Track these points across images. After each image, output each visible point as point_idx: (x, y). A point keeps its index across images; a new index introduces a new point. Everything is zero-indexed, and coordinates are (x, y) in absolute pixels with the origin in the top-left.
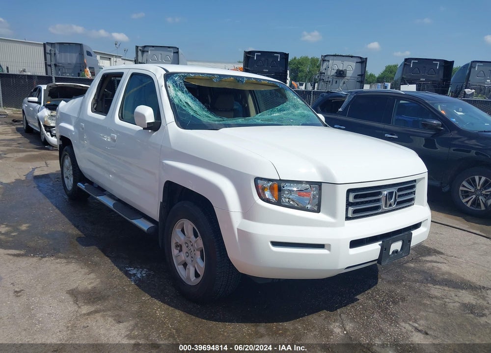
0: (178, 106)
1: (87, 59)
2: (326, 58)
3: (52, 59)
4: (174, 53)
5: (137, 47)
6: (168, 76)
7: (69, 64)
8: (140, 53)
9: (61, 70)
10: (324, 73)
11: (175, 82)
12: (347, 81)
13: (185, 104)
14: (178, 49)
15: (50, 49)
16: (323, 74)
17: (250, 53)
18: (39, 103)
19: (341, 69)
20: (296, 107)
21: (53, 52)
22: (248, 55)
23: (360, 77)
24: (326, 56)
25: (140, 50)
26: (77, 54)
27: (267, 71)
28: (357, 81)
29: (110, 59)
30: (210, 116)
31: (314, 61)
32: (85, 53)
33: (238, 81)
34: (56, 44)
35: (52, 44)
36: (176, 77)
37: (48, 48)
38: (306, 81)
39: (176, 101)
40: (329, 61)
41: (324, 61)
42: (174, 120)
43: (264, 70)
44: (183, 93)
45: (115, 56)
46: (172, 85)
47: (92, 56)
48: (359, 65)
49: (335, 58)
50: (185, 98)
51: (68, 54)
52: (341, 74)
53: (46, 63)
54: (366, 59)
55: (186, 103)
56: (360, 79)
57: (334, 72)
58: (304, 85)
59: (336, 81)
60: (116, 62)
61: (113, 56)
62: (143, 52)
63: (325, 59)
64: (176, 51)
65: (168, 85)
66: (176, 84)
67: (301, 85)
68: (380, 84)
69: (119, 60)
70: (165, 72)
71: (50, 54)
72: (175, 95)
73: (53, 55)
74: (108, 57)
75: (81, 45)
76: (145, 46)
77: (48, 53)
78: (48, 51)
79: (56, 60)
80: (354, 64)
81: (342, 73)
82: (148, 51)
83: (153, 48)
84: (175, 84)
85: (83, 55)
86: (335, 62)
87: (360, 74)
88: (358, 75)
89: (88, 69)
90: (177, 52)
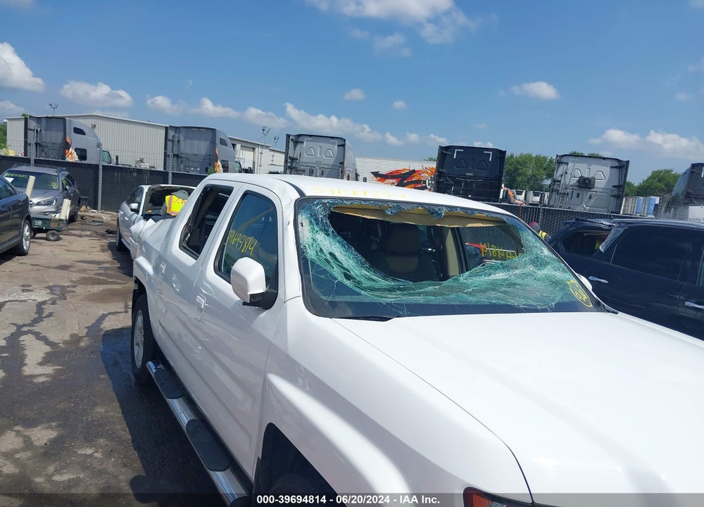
0: (313, 263)
1: (219, 149)
2: (564, 160)
3: (175, 147)
4: (339, 146)
5: (288, 136)
6: (303, 203)
7: (195, 155)
8: (291, 144)
9: (184, 162)
10: (560, 181)
11: (315, 215)
12: (595, 195)
13: (329, 257)
14: (345, 140)
15: (173, 134)
16: (558, 183)
17: (447, 148)
18: (137, 211)
19: (586, 176)
20: (539, 262)
21: (176, 139)
22: (445, 152)
23: (616, 189)
24: (562, 156)
25: (292, 140)
26: (208, 142)
27: (472, 175)
28: (612, 196)
29: (254, 149)
30: (375, 278)
31: (540, 161)
32: (218, 141)
33: (432, 213)
34: (182, 129)
35: (176, 129)
36: (318, 204)
37: (171, 133)
38: (527, 189)
39: (311, 254)
40: (567, 164)
41: (560, 163)
42: (301, 294)
43: (467, 174)
44: (328, 235)
45: (261, 145)
46: (308, 222)
47: (226, 145)
48: (616, 171)
49: (577, 159)
50: (329, 245)
51: (196, 142)
52: (585, 184)
53: (165, 153)
54: (628, 162)
55: (331, 254)
56: (616, 193)
57: (574, 181)
58: (524, 194)
59: (578, 194)
60: (261, 153)
61: (259, 145)
62: (296, 143)
63: (561, 160)
64: (342, 143)
65: (299, 221)
66: (316, 220)
67: (520, 193)
68: (642, 198)
69: (266, 151)
70: (298, 196)
71: (173, 141)
72: (311, 241)
73: (176, 142)
74: (251, 147)
75: (214, 130)
76: (299, 136)
77: (170, 140)
78: (170, 137)
79: (179, 149)
80: (607, 170)
81: (587, 182)
82: (302, 143)
83: (311, 139)
84: (314, 219)
85: (215, 143)
86: (578, 166)
87: (617, 184)
88: (613, 186)
89: (219, 163)
90: (344, 146)
